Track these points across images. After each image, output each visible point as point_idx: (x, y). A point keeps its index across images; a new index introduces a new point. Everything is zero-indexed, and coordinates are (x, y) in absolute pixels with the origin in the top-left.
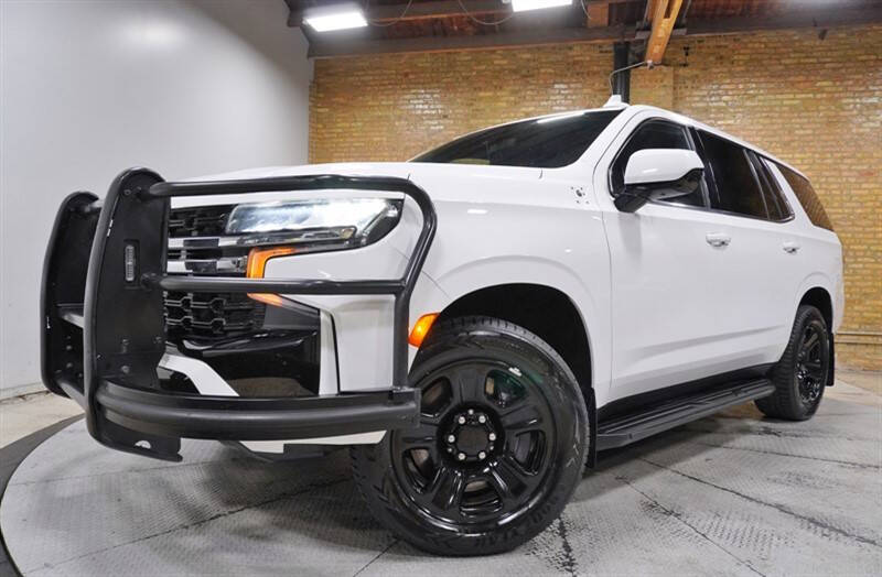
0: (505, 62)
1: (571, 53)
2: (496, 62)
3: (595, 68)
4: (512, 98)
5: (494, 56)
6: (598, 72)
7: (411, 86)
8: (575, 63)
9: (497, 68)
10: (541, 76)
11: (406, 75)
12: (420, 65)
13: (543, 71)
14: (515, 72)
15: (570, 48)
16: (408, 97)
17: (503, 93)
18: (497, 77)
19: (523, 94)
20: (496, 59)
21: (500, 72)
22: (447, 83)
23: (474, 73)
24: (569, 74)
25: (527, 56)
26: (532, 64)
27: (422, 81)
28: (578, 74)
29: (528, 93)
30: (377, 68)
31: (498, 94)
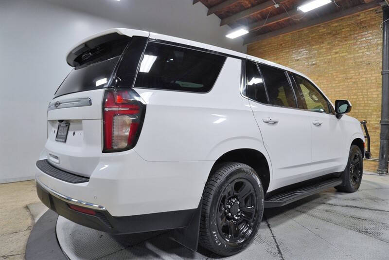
0: (325, 30)
1: (360, 18)
2: (320, 31)
3: (373, 23)
4: (328, 47)
5: (319, 28)
6: (375, 24)
7: (283, 49)
8: (361, 22)
9: (321, 33)
10: (343, 33)
11: (281, 45)
12: (287, 39)
13: (343, 30)
14: (330, 34)
15: (358, 16)
16: (283, 54)
17: (324, 45)
18: (321, 38)
19: (334, 43)
20: (320, 29)
21: (322, 35)
22: (299, 45)
23: (310, 38)
24: (358, 29)
25: (336, 24)
26: (338, 28)
27: (288, 46)
28: (363, 27)
29: (336, 42)
30: (270, 44)
31: (322, 46)
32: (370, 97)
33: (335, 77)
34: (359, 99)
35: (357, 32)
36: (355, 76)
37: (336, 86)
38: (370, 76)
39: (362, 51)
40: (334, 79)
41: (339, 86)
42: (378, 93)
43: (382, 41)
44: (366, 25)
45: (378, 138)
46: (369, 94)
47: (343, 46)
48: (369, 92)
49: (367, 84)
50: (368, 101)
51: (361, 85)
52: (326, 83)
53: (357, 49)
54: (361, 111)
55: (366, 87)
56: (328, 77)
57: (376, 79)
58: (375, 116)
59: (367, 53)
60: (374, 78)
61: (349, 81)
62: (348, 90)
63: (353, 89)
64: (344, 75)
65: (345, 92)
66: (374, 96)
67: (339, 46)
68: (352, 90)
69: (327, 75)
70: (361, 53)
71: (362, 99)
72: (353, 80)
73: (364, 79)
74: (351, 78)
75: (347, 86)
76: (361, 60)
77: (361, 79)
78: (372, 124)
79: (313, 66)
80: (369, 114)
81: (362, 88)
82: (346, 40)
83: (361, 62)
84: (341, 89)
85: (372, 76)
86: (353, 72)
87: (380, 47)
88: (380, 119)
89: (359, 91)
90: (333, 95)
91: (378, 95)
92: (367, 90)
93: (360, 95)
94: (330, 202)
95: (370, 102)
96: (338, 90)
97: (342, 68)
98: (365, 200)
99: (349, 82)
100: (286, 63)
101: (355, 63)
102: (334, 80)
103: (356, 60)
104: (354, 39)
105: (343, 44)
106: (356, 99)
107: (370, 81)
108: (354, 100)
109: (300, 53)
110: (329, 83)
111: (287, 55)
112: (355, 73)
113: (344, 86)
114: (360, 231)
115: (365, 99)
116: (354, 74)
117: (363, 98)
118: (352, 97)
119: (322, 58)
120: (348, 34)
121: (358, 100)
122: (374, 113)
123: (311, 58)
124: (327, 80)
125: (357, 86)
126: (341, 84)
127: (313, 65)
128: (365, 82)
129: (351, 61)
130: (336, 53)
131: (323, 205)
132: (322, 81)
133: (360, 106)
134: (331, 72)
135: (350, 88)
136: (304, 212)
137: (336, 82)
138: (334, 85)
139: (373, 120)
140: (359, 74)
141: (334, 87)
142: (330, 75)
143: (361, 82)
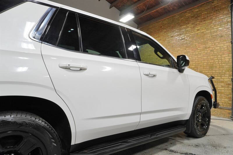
0: (190, 14)
1: (213, 4)
2: (187, 16)
3: (224, 6)
4: (192, 26)
5: (186, 14)
6: (225, 7)
7: (163, 30)
8: (215, 7)
10: (202, 15)
12: (165, 23)
13: (203, 14)
14: (192, 17)
16: (162, 33)
17: (190, 25)
18: (187, 20)
19: (196, 23)
21: (188, 18)
22: (172, 26)
23: (180, 21)
24: (213, 12)
25: (197, 10)
26: (199, 12)
27: (165, 27)
28: (216, 10)
29: (198, 22)
30: (154, 27)
31: (188, 26)
32: (223, 61)
34: (215, 62)
35: (212, 14)
36: (212, 45)
37: (199, 53)
38: (223, 45)
39: (216, 27)
40: (197, 48)
41: (200, 53)
42: (229, 57)
43: (230, 20)
44: (219, 8)
45: (231, 92)
46: (222, 58)
47: (203, 25)
48: (223, 57)
49: (221, 51)
50: (222, 63)
51: (216, 52)
52: (191, 52)
53: (213, 26)
54: (217, 71)
55: (220, 54)
57: (227, 47)
58: (228, 75)
59: (220, 29)
60: (226, 46)
61: (207, 49)
62: (207, 57)
63: (210, 55)
64: (204, 45)
65: (205, 58)
66: (226, 60)
67: (200, 25)
68: (210, 56)
69: (192, 46)
70: (216, 29)
71: (217, 63)
72: (211, 49)
73: (219, 48)
74: (209, 48)
75: (207, 54)
76: (216, 34)
77: (216, 48)
78: (226, 81)
79: (183, 41)
80: (223, 73)
81: (217, 54)
82: (204, 21)
83: (216, 35)
84: (202, 56)
85: (224, 46)
86: (210, 43)
87: (230, 24)
88: (232, 77)
89: (215, 56)
90: (197, 60)
91: (229, 59)
92: (221, 55)
93: (216, 60)
95: (223, 65)
96: (200, 56)
97: (202, 40)
99: (208, 50)
100: (164, 39)
101: (211, 36)
103: (212, 34)
104: (210, 19)
105: (202, 23)
106: (213, 62)
107: (223, 49)
108: (211, 63)
109: (173, 32)
110: (194, 51)
111: (165, 34)
112: (212, 44)
113: (204, 54)
115: (220, 63)
116: (211, 45)
117: (218, 62)
118: (210, 61)
119: (188, 34)
120: (206, 16)
121: (214, 63)
122: (227, 73)
123: (181, 35)
124: (192, 49)
125: (214, 53)
126: (202, 52)
127: (183, 39)
128: (219, 50)
129: (209, 35)
130: (198, 30)
132: (189, 50)
133: (216, 68)
134: (194, 44)
137: (199, 51)
138: (197, 53)
139: (226, 78)
140: (215, 44)
141: (197, 54)
142: (194, 46)
143: (216, 50)
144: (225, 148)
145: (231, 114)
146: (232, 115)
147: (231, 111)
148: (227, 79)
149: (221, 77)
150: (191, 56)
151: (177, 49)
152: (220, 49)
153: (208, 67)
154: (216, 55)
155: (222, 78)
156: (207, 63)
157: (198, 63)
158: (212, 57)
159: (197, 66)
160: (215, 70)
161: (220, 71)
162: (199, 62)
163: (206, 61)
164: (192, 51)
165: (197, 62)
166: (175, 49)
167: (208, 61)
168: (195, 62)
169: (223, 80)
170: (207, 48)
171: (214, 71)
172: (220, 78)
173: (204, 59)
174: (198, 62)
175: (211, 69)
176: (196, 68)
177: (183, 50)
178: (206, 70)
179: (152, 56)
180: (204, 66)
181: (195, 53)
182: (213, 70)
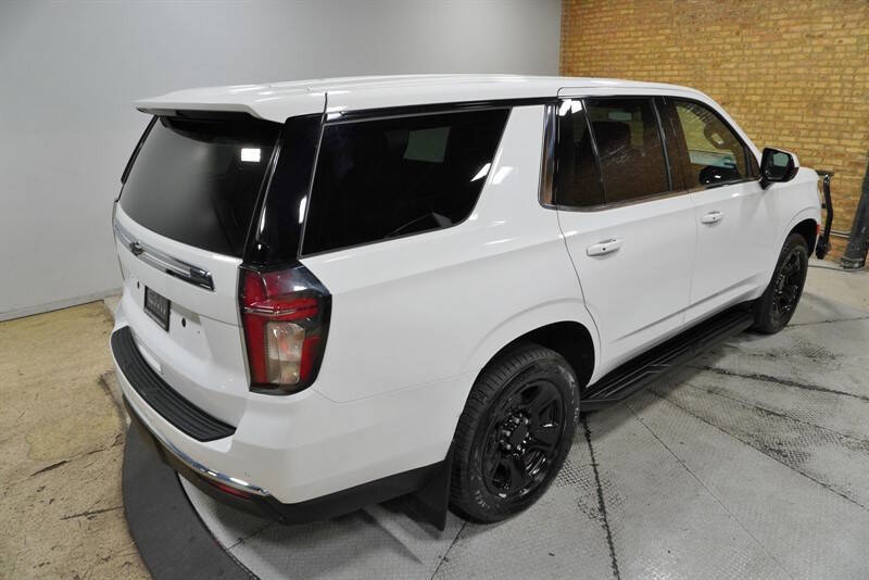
32: (858, 89)
33: (782, 30)
34: (831, 89)
36: (832, 30)
37: (782, 54)
40: (780, 35)
41: (788, 55)
45: (858, 186)
46: (857, 78)
48: (860, 74)
49: (858, 53)
50: (852, 96)
51: (842, 55)
52: (758, 45)
54: (832, 120)
55: (854, 63)
56: (766, 28)
58: (861, 136)
61: (815, 42)
62: (810, 67)
63: (821, 64)
64: (806, 27)
65: (801, 71)
68: (816, 65)
69: (763, 25)
71: (836, 92)
72: (826, 42)
73: (853, 40)
74: (821, 36)
75: (809, 57)
77: (846, 41)
78: (851, 154)
80: (848, 129)
81: (843, 62)
84: (792, 63)
86: (830, 19)
89: (836, 70)
90: (771, 78)
92: (855, 68)
93: (835, 81)
94: (722, 364)
95: (855, 100)
96: (785, 64)
97: (804, 7)
98: (795, 356)
99: (816, 46)
102: (780, 38)
106: (825, 89)
108: (817, 92)
110: (766, 44)
112: (835, 23)
113: (801, 56)
114: (766, 449)
115: (846, 92)
116: (830, 26)
117: (842, 89)
118: (816, 85)
121: (828, 92)
122: (861, 128)
124: (762, 36)
125: (833, 58)
126: (795, 50)
128: (854, 48)
131: (705, 373)
132: (749, 39)
133: (830, 107)
134: (774, 17)
135: (815, 63)
136: (662, 396)
137: (784, 44)
138: (776, 52)
139: (853, 143)
140: (843, 26)
141: (776, 56)
142: (771, 24)
143: (843, 48)
144: (833, 358)
145: (844, 249)
146: (846, 254)
147: (846, 243)
148: (855, 146)
149: (839, 138)
150: (754, 58)
151: (708, 29)
152: (856, 44)
153: (804, 105)
154: (840, 66)
155: (843, 142)
156: (803, 89)
157: (774, 88)
158: (823, 71)
159: (768, 98)
160: (826, 117)
161: (841, 121)
162: (777, 85)
163: (802, 84)
164: (760, 42)
165: (771, 85)
166: (703, 29)
167: (809, 85)
168: (766, 82)
169: (841, 149)
170: (813, 37)
171: (820, 120)
172: (836, 142)
173: (797, 74)
174: (776, 82)
175: (812, 112)
176: (764, 105)
177: (728, 36)
178: (797, 115)
179: (612, 46)
180: (794, 99)
181: (768, 52)
182: (818, 116)
